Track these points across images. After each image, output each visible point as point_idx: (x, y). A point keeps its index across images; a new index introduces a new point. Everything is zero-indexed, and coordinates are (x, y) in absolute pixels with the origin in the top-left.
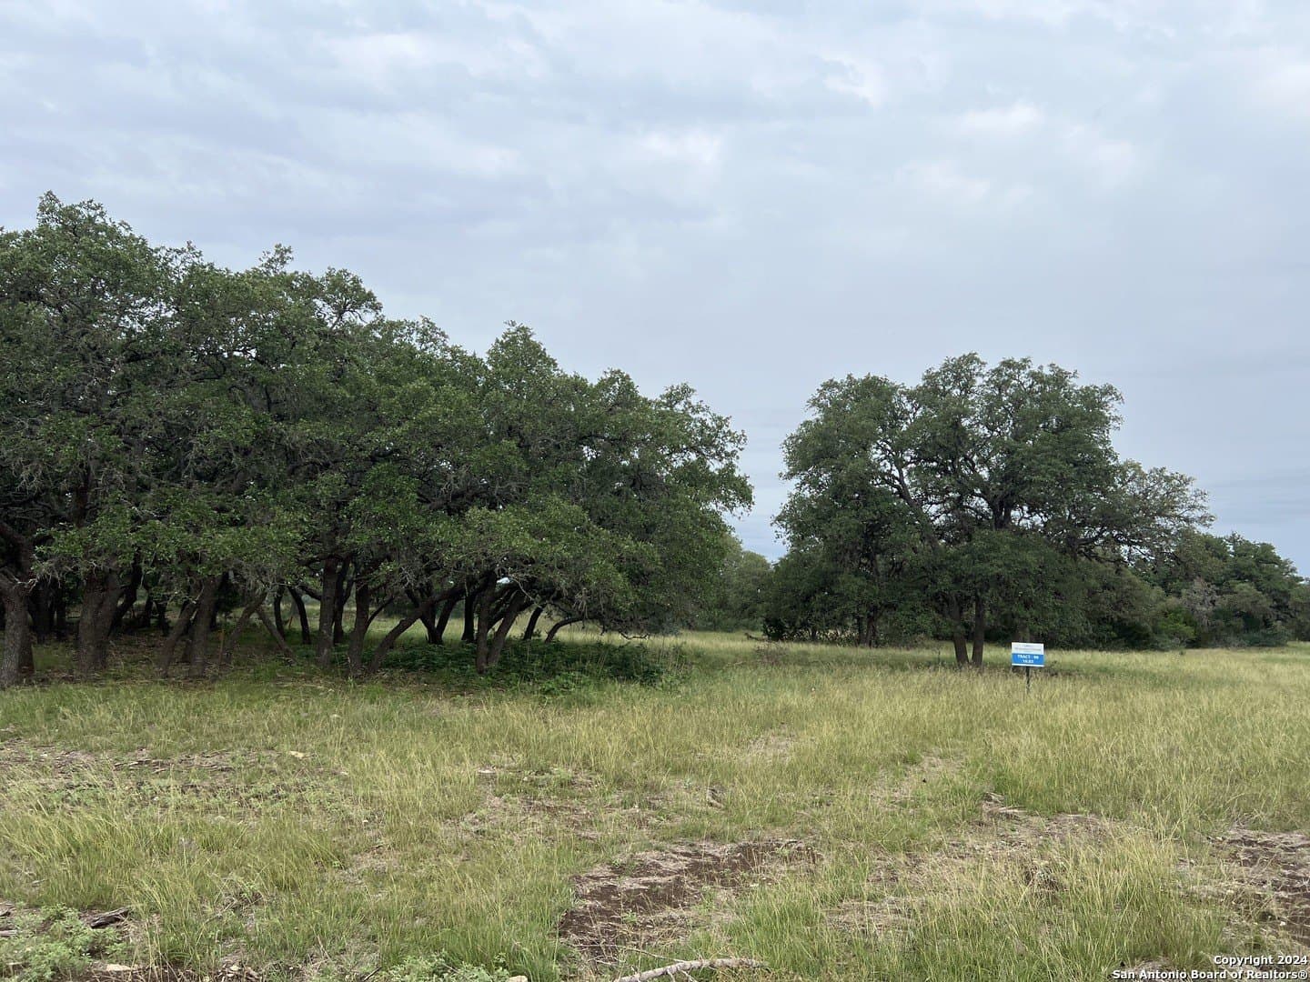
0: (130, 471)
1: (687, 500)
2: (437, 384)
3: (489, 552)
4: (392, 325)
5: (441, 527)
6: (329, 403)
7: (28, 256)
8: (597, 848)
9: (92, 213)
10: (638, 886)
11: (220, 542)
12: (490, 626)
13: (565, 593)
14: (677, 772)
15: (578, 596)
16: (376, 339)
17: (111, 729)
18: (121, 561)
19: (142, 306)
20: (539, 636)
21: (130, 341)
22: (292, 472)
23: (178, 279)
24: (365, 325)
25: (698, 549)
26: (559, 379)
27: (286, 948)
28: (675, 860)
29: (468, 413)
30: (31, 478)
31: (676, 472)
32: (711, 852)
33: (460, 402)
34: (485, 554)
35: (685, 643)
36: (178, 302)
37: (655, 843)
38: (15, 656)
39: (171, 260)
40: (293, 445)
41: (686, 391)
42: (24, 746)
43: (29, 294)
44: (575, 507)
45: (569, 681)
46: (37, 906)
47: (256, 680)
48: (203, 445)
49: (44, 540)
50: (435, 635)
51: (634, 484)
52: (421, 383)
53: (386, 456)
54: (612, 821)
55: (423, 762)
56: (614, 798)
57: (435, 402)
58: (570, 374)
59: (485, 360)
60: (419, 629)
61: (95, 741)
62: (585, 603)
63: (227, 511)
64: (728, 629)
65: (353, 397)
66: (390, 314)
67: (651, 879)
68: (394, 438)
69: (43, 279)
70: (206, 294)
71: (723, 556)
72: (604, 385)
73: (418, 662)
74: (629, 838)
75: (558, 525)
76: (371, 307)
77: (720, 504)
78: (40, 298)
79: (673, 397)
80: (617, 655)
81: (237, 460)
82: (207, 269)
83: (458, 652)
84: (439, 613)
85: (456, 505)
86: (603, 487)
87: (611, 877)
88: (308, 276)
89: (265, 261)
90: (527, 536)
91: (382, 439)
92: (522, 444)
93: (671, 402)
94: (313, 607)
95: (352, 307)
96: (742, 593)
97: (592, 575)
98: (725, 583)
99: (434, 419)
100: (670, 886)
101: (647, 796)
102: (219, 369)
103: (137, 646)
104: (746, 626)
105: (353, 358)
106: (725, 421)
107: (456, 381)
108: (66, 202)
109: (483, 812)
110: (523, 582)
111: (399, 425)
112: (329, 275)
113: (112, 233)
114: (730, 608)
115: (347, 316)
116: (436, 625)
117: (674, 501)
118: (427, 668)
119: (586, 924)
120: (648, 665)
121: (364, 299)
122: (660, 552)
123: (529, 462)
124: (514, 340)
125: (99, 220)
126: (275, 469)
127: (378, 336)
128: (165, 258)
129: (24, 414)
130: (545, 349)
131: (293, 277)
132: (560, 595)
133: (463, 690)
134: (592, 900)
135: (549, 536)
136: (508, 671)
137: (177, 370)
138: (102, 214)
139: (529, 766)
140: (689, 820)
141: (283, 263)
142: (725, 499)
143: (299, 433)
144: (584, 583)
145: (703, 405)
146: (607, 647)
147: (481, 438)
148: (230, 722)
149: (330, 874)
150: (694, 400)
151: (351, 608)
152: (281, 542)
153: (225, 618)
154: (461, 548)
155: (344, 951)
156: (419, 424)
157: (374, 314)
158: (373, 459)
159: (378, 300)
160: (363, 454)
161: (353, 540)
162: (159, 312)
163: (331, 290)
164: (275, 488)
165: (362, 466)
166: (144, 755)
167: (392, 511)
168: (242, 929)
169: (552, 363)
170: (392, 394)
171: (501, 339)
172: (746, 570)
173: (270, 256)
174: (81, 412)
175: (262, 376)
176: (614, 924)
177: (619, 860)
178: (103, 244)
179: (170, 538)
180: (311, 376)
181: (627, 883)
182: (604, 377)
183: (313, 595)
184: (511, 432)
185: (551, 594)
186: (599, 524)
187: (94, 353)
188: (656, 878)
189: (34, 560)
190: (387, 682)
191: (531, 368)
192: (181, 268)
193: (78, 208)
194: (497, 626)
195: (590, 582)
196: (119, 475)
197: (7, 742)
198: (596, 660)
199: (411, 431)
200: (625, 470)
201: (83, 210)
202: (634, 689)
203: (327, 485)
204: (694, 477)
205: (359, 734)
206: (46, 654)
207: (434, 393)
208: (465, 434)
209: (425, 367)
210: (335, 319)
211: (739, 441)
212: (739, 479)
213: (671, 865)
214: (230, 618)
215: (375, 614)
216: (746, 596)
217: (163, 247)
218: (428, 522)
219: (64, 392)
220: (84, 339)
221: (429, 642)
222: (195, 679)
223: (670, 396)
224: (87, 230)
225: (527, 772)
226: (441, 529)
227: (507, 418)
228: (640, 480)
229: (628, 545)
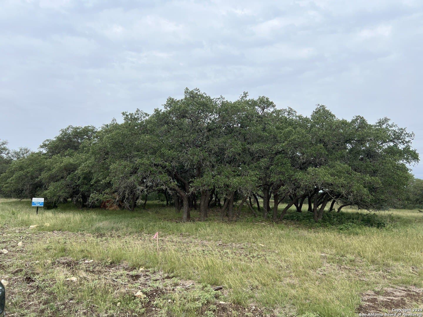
0: (210, 162)
1: (390, 160)
2: (295, 128)
3: (317, 182)
4: (279, 111)
5: (299, 174)
6: (262, 138)
7: (183, 106)
8: (368, 285)
9: (197, 92)
10: (386, 300)
11: (235, 181)
12: (318, 206)
13: (345, 195)
14: (396, 260)
15: (349, 196)
16: (275, 116)
17: (211, 234)
18: (210, 187)
19: (210, 115)
20: (335, 210)
21: (208, 126)
22: (252, 159)
23: (219, 106)
24: (271, 112)
25: (397, 178)
26: (337, 121)
27: (268, 304)
28: (400, 292)
29: (306, 136)
30: (187, 166)
31: (385, 151)
32: (414, 290)
33: (303, 133)
34: (315, 183)
35: (393, 213)
36: (219, 113)
37: (391, 285)
38: (186, 214)
39: (217, 101)
40: (253, 151)
41: (386, 120)
42: (191, 238)
43: (184, 116)
44: (346, 165)
45: (349, 226)
46: (200, 283)
47: (247, 222)
48: (229, 153)
49: (192, 182)
50: (299, 209)
51: (368, 156)
52: (290, 128)
53: (280, 153)
54: (372, 276)
55: (302, 250)
56: (371, 267)
57: (295, 134)
58: (341, 119)
59: (310, 118)
60: (293, 207)
61: (208, 238)
62: (352, 199)
63: (236, 172)
64: (410, 208)
65: (269, 135)
66: (278, 108)
67: (391, 298)
68: (282, 147)
69: (186, 112)
70: (226, 110)
71: (408, 180)
72: (353, 122)
73: (295, 218)
74: (380, 282)
75: (340, 172)
76: (272, 106)
77: (405, 161)
78: (186, 117)
79: (381, 123)
80: (366, 217)
81: (237, 157)
82: (226, 102)
83: (307, 215)
84: (299, 202)
85: (303, 167)
86: (355, 157)
87: (374, 295)
88: (253, 100)
89: (241, 97)
90: (329, 176)
91: (279, 147)
92: (325, 145)
93: (380, 125)
94: (261, 200)
95: (267, 107)
96: (416, 194)
97: (354, 189)
98: (408, 191)
99: (294, 140)
100: (399, 301)
101: (385, 268)
102: (230, 131)
103: (214, 211)
104: (419, 207)
105: (268, 123)
106: (404, 129)
107: (301, 126)
108: (191, 90)
109: (324, 268)
110: (329, 192)
111: (284, 142)
112: (259, 98)
113: (202, 96)
114: (411, 200)
115: (265, 110)
116: (299, 206)
117: (384, 161)
118: (298, 220)
119: (367, 310)
120: (379, 221)
121: (270, 104)
122: (381, 180)
123: (328, 151)
124: (319, 110)
125: (199, 93)
126: (248, 159)
127: (275, 115)
128: (215, 101)
129: (185, 148)
130: (331, 112)
131: (249, 101)
132: (343, 196)
133: (311, 227)
134: (369, 302)
135: (337, 175)
136: (325, 222)
137: (220, 132)
138: (199, 91)
139: (338, 254)
140: (404, 278)
141: (246, 97)
142: (407, 159)
143: (254, 148)
144: (352, 192)
145: (394, 124)
146: (361, 214)
147: (310, 144)
148: (242, 234)
149: (278, 283)
150: (390, 123)
151: (272, 200)
152: (251, 181)
153: (236, 203)
154: (307, 181)
155: (285, 307)
156: (290, 141)
157: (273, 108)
158: (276, 154)
159: (275, 104)
160: (274, 152)
161: (272, 180)
162: (214, 117)
163: (260, 103)
164: (248, 165)
165: (273, 156)
166: (220, 243)
167: (283, 170)
168: (254, 296)
169: (333, 116)
170: (281, 133)
171: (315, 111)
172: (418, 186)
173: (242, 96)
174: (197, 146)
175: (243, 132)
176: (378, 312)
177: (377, 289)
178: (200, 100)
179: (222, 180)
180: (256, 130)
181: (381, 298)
182: (353, 119)
183: (261, 196)
184: (321, 141)
185: (339, 196)
186: (355, 171)
187: (200, 130)
188: (393, 298)
189: (190, 188)
190: (286, 224)
191: (326, 119)
192: (219, 103)
193: (193, 91)
194: (320, 207)
195: (354, 192)
196: (208, 163)
197: (187, 237)
198: (358, 219)
199: (288, 144)
200: (364, 151)
201: (195, 91)
202: (374, 230)
203: (264, 162)
204: (393, 152)
205: (280, 240)
206: (193, 213)
207: (294, 131)
208: (305, 144)
209: (291, 123)
210: (262, 112)
211: (411, 136)
212: (412, 151)
213: (398, 294)
214: (237, 203)
215: (279, 202)
216: (418, 196)
217: (215, 98)
218: (295, 173)
219: (193, 142)
220: (197, 126)
221: (297, 211)
222: (230, 221)
223: (380, 122)
224: (196, 96)
225: (338, 256)
226: (299, 175)
227: (319, 137)
228: (370, 154)
229: (368, 178)
